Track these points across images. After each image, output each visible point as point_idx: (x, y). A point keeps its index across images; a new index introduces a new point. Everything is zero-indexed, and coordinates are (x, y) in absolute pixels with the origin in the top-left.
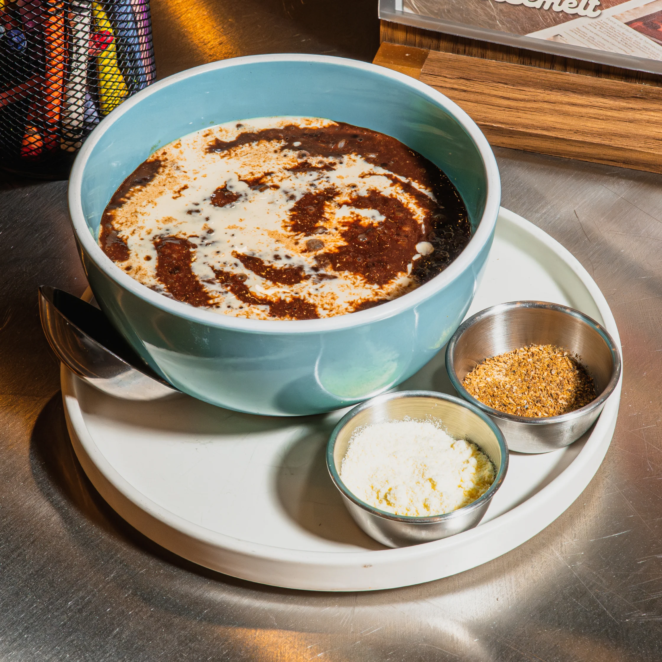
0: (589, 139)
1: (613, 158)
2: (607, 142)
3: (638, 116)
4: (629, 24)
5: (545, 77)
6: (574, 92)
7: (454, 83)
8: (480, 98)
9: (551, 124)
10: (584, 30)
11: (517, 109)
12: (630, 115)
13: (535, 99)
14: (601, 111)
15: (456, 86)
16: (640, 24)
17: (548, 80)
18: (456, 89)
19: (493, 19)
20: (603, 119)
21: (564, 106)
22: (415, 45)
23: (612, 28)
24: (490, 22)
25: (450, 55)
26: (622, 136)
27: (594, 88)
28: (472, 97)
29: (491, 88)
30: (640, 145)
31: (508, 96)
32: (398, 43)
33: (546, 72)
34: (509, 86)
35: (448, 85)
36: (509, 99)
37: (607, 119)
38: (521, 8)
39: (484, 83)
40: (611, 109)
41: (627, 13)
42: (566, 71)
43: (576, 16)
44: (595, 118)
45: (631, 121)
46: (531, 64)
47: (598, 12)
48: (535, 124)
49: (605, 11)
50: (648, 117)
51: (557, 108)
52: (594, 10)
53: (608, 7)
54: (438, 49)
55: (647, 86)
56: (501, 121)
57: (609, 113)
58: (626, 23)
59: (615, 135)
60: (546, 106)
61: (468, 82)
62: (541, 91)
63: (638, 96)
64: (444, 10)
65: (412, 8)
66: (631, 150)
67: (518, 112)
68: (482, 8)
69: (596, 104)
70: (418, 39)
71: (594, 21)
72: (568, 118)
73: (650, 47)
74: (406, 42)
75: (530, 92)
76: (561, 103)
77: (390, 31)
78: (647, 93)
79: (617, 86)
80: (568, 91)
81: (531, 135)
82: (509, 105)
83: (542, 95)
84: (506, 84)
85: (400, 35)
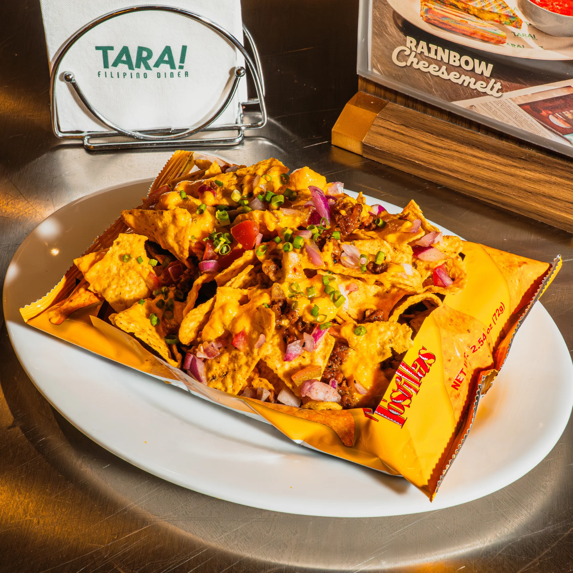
0: (479, 183)
1: (494, 200)
2: (491, 188)
3: (518, 172)
4: (520, 105)
5: (462, 133)
6: (478, 148)
7: (397, 128)
8: (411, 141)
9: (456, 168)
10: (490, 104)
11: (435, 153)
12: (513, 171)
13: (450, 148)
14: (493, 165)
15: (397, 130)
16: (528, 107)
17: (463, 137)
18: (397, 132)
19: (431, 88)
20: (493, 171)
21: (468, 156)
22: (381, 97)
23: (509, 107)
24: (429, 89)
25: (402, 108)
26: (503, 185)
27: (494, 147)
28: (407, 139)
29: (421, 135)
30: (514, 193)
31: (431, 143)
32: (370, 93)
33: (464, 130)
34: (434, 136)
35: (392, 128)
36: (431, 145)
37: (496, 171)
38: (448, 82)
39: (417, 131)
40: (501, 164)
41: (520, 98)
42: (479, 132)
43: (485, 94)
44: (488, 169)
45: (512, 175)
46: (456, 122)
47: (500, 94)
48: (445, 166)
49: (505, 94)
50: (525, 174)
51: (463, 157)
52: (497, 92)
53: (507, 91)
54: (395, 101)
55: (532, 152)
56: (422, 160)
57: (498, 167)
58: (518, 105)
59: (498, 183)
60: (455, 154)
61: (407, 129)
62: (455, 143)
63: (523, 158)
64: (399, 75)
65: (379, 71)
66: (507, 196)
67: (435, 155)
68: (423, 78)
69: (490, 159)
70: (383, 92)
71: (497, 99)
72: (469, 165)
73: (534, 125)
74: (375, 94)
75: (447, 143)
76: (466, 154)
77: (365, 84)
78: (531, 156)
79: (511, 148)
80: (474, 146)
81: (440, 173)
82: (431, 150)
83: (455, 146)
84: (432, 134)
85: (372, 88)
